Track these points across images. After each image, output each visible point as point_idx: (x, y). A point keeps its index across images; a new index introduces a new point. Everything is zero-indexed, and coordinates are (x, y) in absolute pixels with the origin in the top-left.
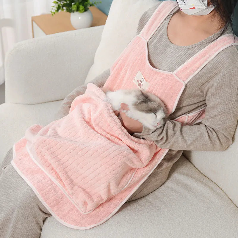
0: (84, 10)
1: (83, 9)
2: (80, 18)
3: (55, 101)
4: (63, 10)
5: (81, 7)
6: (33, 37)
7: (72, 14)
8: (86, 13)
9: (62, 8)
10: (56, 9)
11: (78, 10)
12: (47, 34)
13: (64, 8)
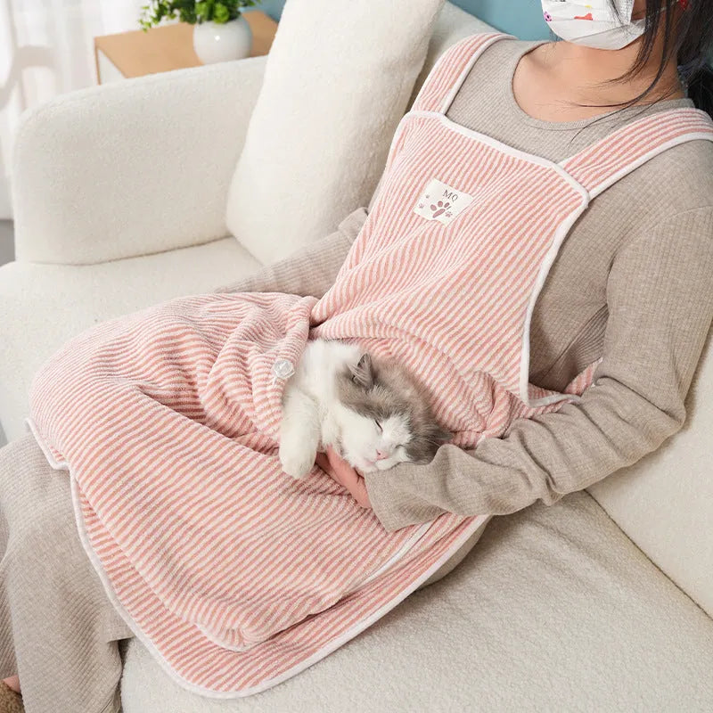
0: (226, 18)
1: (224, 15)
2: (217, 38)
3: (148, 255)
4: (173, 16)
5: (220, 10)
6: (100, 82)
7: (197, 27)
8: (232, 25)
9: (169, 12)
10: (154, 15)
11: (211, 16)
12: (127, 76)
13: (176, 12)
